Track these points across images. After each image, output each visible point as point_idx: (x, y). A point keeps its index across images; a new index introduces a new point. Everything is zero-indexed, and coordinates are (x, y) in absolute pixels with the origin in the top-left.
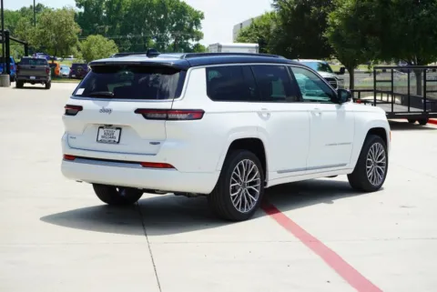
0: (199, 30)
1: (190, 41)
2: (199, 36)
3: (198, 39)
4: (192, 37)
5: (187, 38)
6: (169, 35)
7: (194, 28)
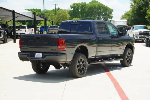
0: (112, 15)
1: (109, 19)
2: (112, 17)
3: (111, 18)
4: (109, 18)
5: (108, 18)
6: (102, 17)
7: (110, 15)
